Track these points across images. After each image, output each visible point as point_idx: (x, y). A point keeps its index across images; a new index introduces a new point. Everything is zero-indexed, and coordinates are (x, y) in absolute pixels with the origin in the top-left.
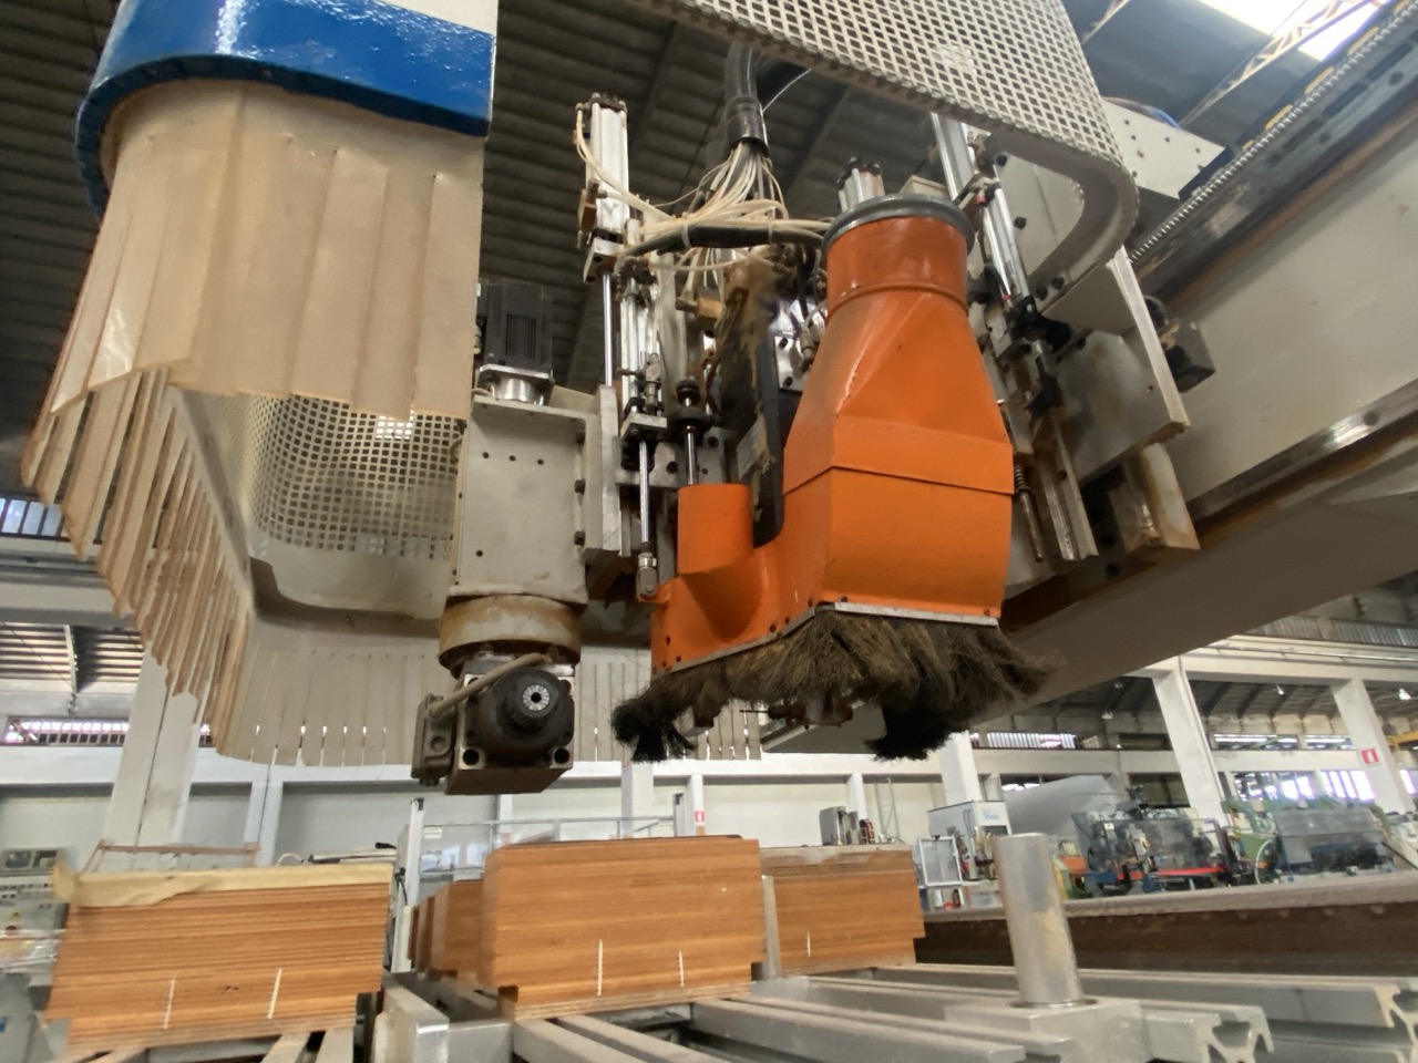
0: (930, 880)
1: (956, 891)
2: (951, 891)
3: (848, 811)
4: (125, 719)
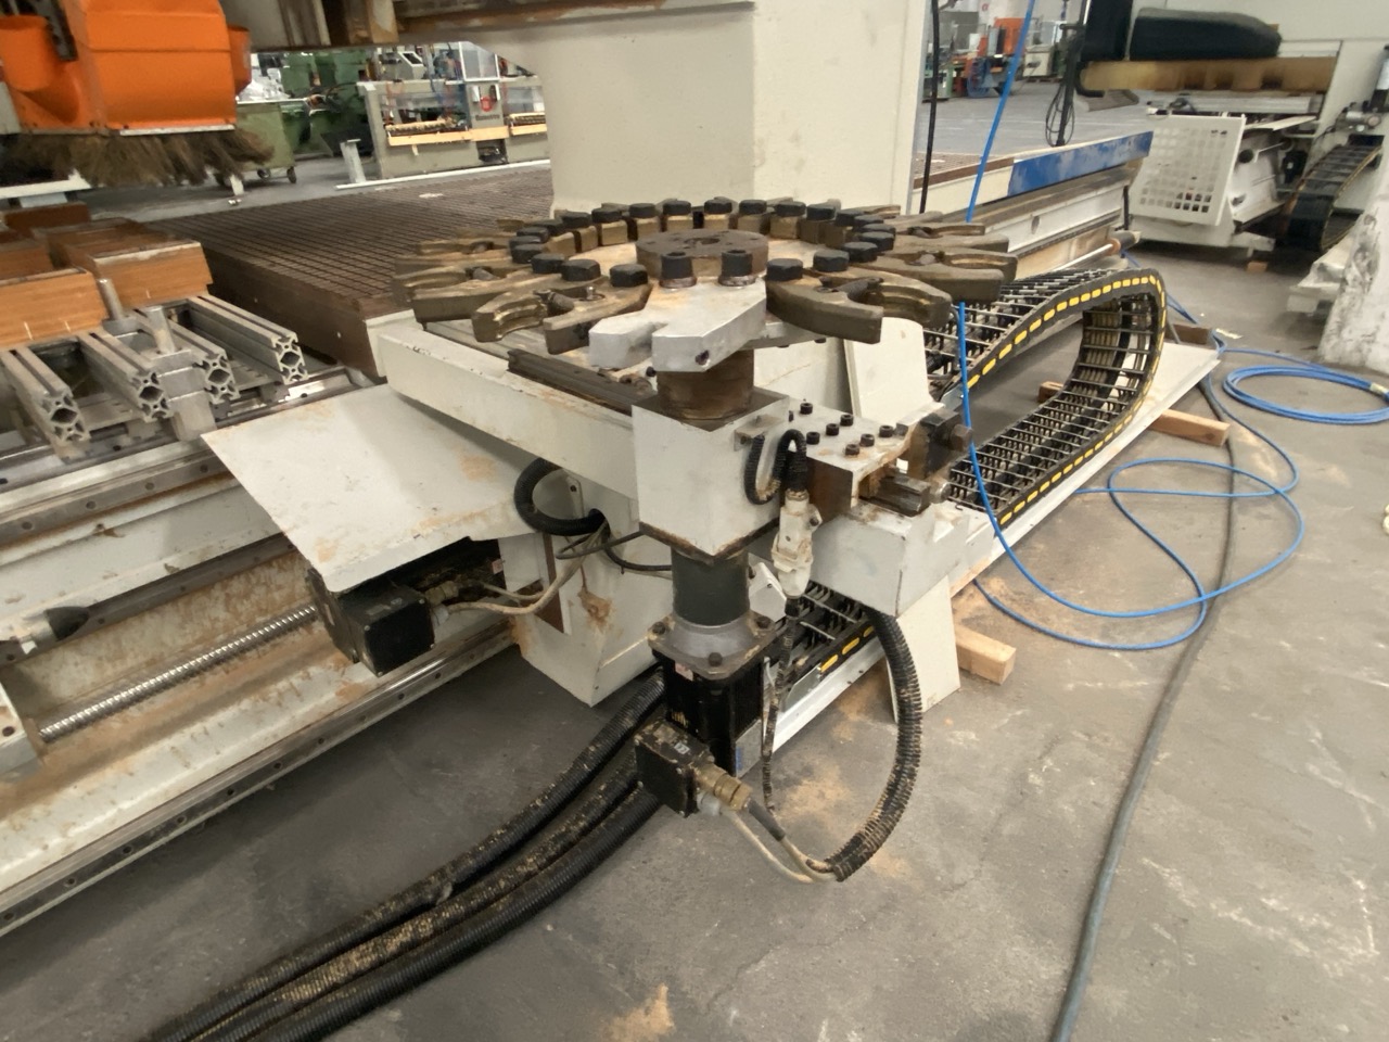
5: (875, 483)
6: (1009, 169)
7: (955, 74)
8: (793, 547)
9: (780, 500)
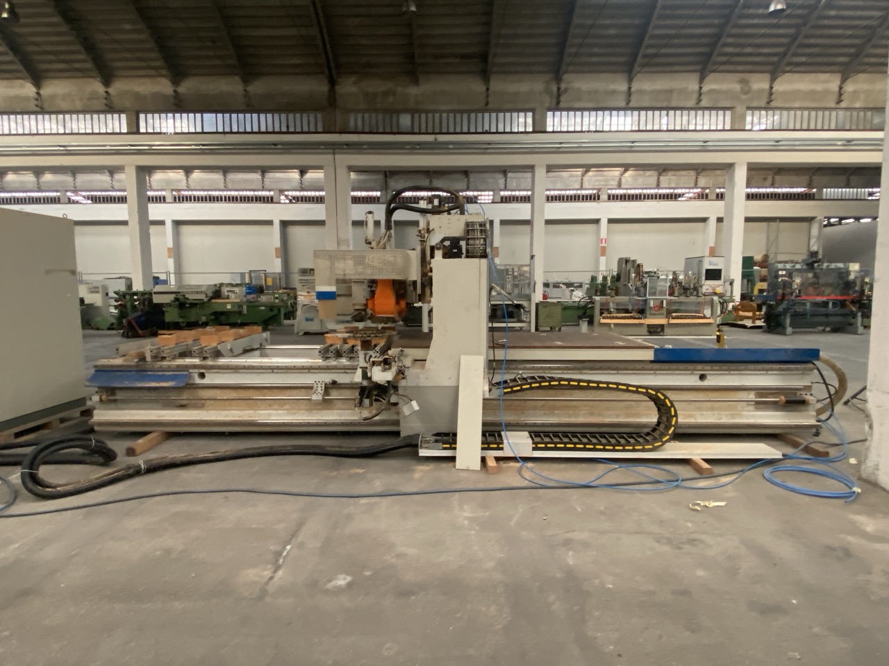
0: (649, 295)
1: (663, 301)
2: (660, 301)
3: (632, 259)
4: (323, 190)
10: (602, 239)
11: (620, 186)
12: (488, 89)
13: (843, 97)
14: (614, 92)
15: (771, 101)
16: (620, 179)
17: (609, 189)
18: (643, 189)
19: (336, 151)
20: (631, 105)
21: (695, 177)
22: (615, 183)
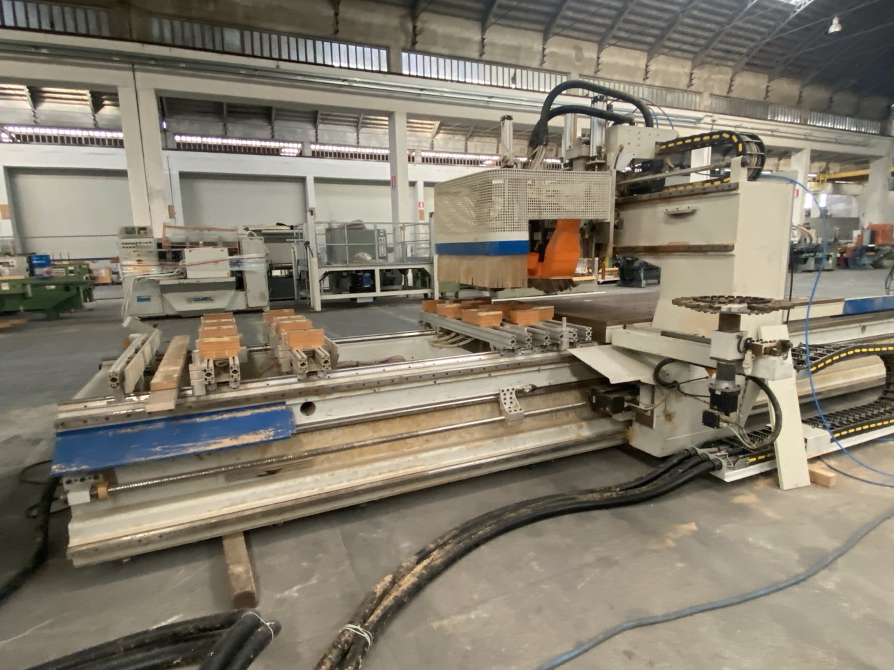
5: (768, 350)
6: (844, 303)
7: (839, 255)
8: (748, 362)
9: (745, 352)
10: (420, 203)
11: (433, 148)
12: (336, 14)
13: (649, 75)
14: (468, 41)
15: (599, 71)
16: (433, 141)
17: (423, 151)
18: (451, 153)
19: (136, 66)
20: (485, 57)
21: (496, 145)
22: (427, 145)
